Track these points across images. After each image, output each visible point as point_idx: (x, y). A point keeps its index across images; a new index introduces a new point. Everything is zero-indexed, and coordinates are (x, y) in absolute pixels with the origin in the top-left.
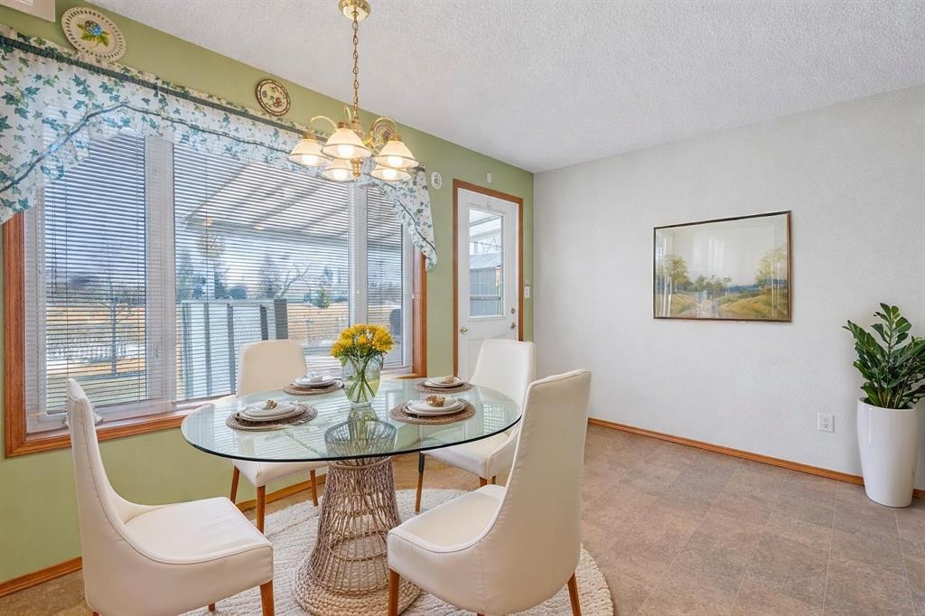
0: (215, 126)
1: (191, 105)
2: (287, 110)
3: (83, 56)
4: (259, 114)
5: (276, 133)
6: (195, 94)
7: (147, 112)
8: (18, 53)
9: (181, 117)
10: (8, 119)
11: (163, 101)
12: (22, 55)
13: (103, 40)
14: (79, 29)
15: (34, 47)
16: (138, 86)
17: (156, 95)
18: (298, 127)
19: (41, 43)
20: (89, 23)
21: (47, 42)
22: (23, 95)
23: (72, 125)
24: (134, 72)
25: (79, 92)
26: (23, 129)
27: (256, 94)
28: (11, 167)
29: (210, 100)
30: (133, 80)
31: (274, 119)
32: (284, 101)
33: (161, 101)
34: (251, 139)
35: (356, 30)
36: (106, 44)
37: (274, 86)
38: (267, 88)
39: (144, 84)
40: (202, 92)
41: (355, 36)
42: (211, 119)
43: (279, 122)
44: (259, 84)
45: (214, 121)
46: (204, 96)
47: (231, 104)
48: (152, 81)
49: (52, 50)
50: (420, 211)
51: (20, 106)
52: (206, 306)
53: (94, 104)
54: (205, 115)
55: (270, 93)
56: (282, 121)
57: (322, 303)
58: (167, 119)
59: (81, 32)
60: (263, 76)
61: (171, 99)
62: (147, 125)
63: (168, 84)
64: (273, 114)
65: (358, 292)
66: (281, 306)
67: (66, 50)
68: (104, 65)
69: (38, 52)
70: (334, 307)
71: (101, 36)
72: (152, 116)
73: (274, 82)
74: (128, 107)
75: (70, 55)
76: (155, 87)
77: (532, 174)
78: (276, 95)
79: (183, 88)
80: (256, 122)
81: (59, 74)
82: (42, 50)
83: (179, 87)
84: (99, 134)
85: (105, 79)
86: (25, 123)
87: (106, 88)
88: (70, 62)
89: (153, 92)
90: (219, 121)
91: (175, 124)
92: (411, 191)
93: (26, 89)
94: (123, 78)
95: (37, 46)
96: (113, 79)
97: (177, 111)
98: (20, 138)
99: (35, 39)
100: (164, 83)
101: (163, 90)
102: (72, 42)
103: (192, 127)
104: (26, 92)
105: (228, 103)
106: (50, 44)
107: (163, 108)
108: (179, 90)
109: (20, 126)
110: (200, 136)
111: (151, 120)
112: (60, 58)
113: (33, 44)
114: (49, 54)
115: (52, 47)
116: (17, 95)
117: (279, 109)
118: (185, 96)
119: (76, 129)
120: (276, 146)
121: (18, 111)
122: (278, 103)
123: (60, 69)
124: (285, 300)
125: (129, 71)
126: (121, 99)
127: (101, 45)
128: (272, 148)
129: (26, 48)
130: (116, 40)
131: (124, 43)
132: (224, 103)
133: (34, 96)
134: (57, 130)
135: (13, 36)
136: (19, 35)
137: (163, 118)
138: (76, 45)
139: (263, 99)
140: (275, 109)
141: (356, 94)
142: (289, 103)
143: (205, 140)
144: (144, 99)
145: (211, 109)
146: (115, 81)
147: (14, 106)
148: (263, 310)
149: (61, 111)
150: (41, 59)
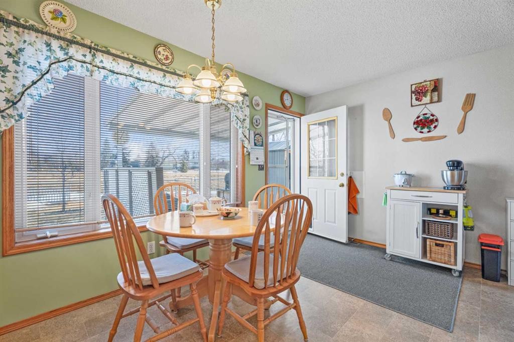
0: (124, 71)
1: (111, 58)
2: (172, 62)
3: (50, 30)
4: (154, 64)
5: (165, 76)
6: (113, 51)
7: (84, 62)
8: (14, 28)
9: (104, 65)
10: (9, 67)
11: (94, 55)
12: (16, 29)
13: (64, 20)
14: (49, 14)
15: (22, 24)
16: (80, 47)
17: (90, 52)
18: (178, 72)
19: (27, 22)
20: (55, 11)
21: (30, 21)
22: (17, 53)
23: (44, 70)
24: (79, 39)
25: (47, 50)
26: (17, 73)
27: (155, 52)
28: (12, 95)
29: (122, 55)
30: (77, 43)
31: (164, 68)
32: (170, 57)
33: (93, 56)
34: (148, 79)
35: (213, 15)
36: (65, 22)
37: (165, 48)
38: (160, 49)
39: (83, 45)
40: (118, 50)
41: (213, 18)
42: (122, 66)
43: (167, 69)
44: (156, 47)
45: (124, 67)
46: (119, 53)
47: (136, 58)
48: (89, 44)
49: (32, 26)
50: (244, 120)
51: (16, 59)
52: (117, 171)
53: (54, 57)
54: (119, 64)
55: (162, 52)
56: (168, 68)
57: (182, 170)
58: (95, 66)
59: (51, 15)
60: (158, 42)
61: (99, 54)
62: (84, 70)
63: (98, 45)
64: (163, 64)
65: (205, 164)
66: (160, 171)
67: (41, 26)
68: (62, 35)
69: (24, 27)
70: (190, 172)
71: (62, 18)
72: (88, 65)
73: (165, 46)
74: (73, 59)
75: (43, 29)
76: (90, 48)
77: (305, 98)
78: (166, 53)
79: (106, 48)
80: (152, 69)
81: (37, 40)
82: (27, 26)
83: (105, 47)
84: (57, 75)
85: (62, 43)
86: (18, 69)
87: (62, 48)
88: (43, 33)
89: (89, 50)
90: (127, 68)
91: (100, 69)
92: (241, 108)
93: (19, 49)
94: (71, 42)
95: (24, 23)
96: (67, 43)
97: (102, 61)
98: (16, 78)
99: (23, 19)
100: (95, 45)
101: (94, 49)
102: (45, 21)
103: (110, 71)
104: (18, 51)
105: (134, 57)
106: (31, 22)
107: (93, 60)
108: (104, 49)
109: (16, 70)
110: (115, 76)
111: (87, 67)
112: (37, 31)
113: (22, 22)
114: (31, 28)
115: (33, 24)
116: (13, 53)
117: (168, 62)
118: (108, 53)
119: (46, 72)
120: (163, 83)
121: (14, 62)
122: (167, 58)
123: (37, 37)
124: (162, 168)
125: (75, 38)
126: (70, 55)
127: (62, 23)
128: (161, 85)
129: (18, 25)
130: (71, 20)
131: (76, 21)
132: (131, 57)
133: (23, 53)
134: (36, 72)
135: (11, 18)
136: (14, 17)
137: (93, 66)
138: (47, 23)
139: (159, 56)
140: (166, 62)
141: (213, 51)
142: (173, 58)
143: (118, 79)
144: (83, 55)
145: (122, 60)
146: (67, 44)
147: (12, 59)
148: (149, 174)
149: (38, 61)
150: (26, 31)
